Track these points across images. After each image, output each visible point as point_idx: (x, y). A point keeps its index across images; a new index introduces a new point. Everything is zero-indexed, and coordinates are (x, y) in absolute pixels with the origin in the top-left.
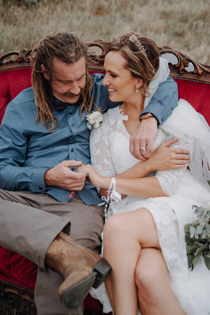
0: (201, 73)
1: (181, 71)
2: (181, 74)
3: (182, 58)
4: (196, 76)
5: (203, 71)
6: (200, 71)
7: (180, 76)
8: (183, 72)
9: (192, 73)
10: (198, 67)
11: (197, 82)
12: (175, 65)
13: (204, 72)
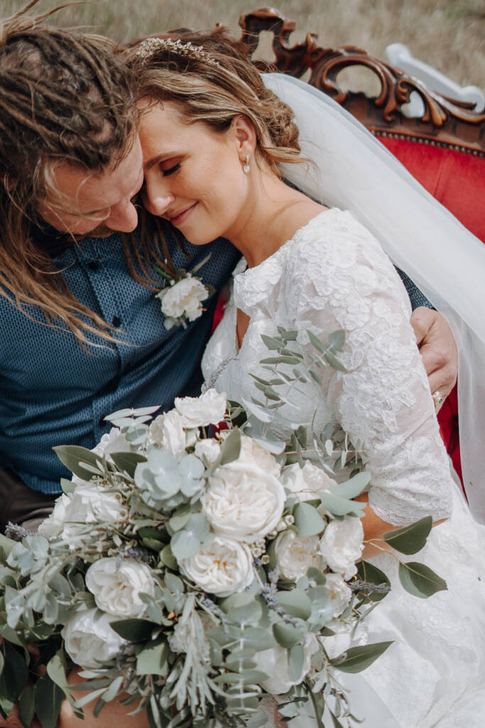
0: (440, 122)
1: (390, 114)
2: (388, 122)
3: (394, 80)
4: (429, 129)
5: (447, 116)
6: (439, 117)
7: (385, 127)
8: (395, 118)
9: (418, 121)
10: (434, 106)
11: (429, 146)
12: (372, 100)
13: (449, 118)
